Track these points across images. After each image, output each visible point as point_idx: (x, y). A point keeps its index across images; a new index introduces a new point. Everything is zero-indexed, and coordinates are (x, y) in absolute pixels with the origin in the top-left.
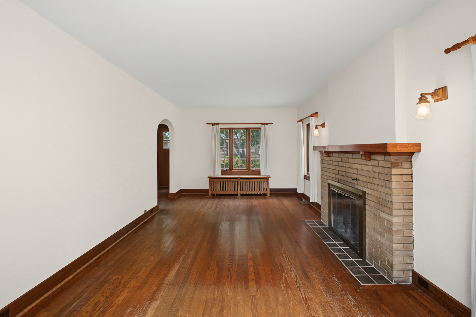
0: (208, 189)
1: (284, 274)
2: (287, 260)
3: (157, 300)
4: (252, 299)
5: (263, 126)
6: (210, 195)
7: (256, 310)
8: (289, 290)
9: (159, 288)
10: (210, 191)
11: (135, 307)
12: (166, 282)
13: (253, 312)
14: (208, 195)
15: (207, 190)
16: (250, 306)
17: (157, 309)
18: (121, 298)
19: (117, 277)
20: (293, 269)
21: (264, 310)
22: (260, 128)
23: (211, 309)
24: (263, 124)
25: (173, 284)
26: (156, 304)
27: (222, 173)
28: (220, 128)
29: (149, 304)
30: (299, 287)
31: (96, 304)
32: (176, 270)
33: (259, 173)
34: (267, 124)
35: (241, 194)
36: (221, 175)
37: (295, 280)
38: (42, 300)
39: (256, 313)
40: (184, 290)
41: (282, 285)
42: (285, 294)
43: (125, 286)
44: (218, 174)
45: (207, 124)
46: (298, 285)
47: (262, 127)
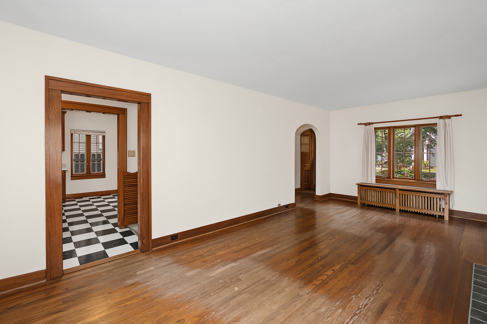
0: (357, 197)
1: (354, 296)
2: (377, 288)
3: (237, 262)
4: (297, 296)
5: (441, 120)
6: (359, 204)
7: (290, 304)
8: (341, 310)
9: (245, 256)
10: (359, 199)
11: (223, 261)
12: (251, 256)
13: (286, 304)
14: (356, 203)
15: (355, 198)
16: (290, 298)
17: (232, 267)
18: (221, 253)
19: (230, 241)
20: (372, 298)
21: (297, 308)
22: (436, 124)
23: (260, 284)
24: (441, 117)
25: (254, 259)
26: (233, 264)
27: (377, 181)
28: (375, 128)
29: (230, 263)
30: (356, 315)
31: (209, 250)
32: (265, 252)
33: (434, 186)
34: (449, 117)
35: (400, 209)
36: (375, 183)
37: (360, 307)
38: (194, 238)
39: (287, 305)
40: (257, 265)
41: (338, 303)
42: (332, 310)
43: (229, 248)
44: (372, 181)
45: (358, 124)
46: (357, 312)
47: (440, 122)
